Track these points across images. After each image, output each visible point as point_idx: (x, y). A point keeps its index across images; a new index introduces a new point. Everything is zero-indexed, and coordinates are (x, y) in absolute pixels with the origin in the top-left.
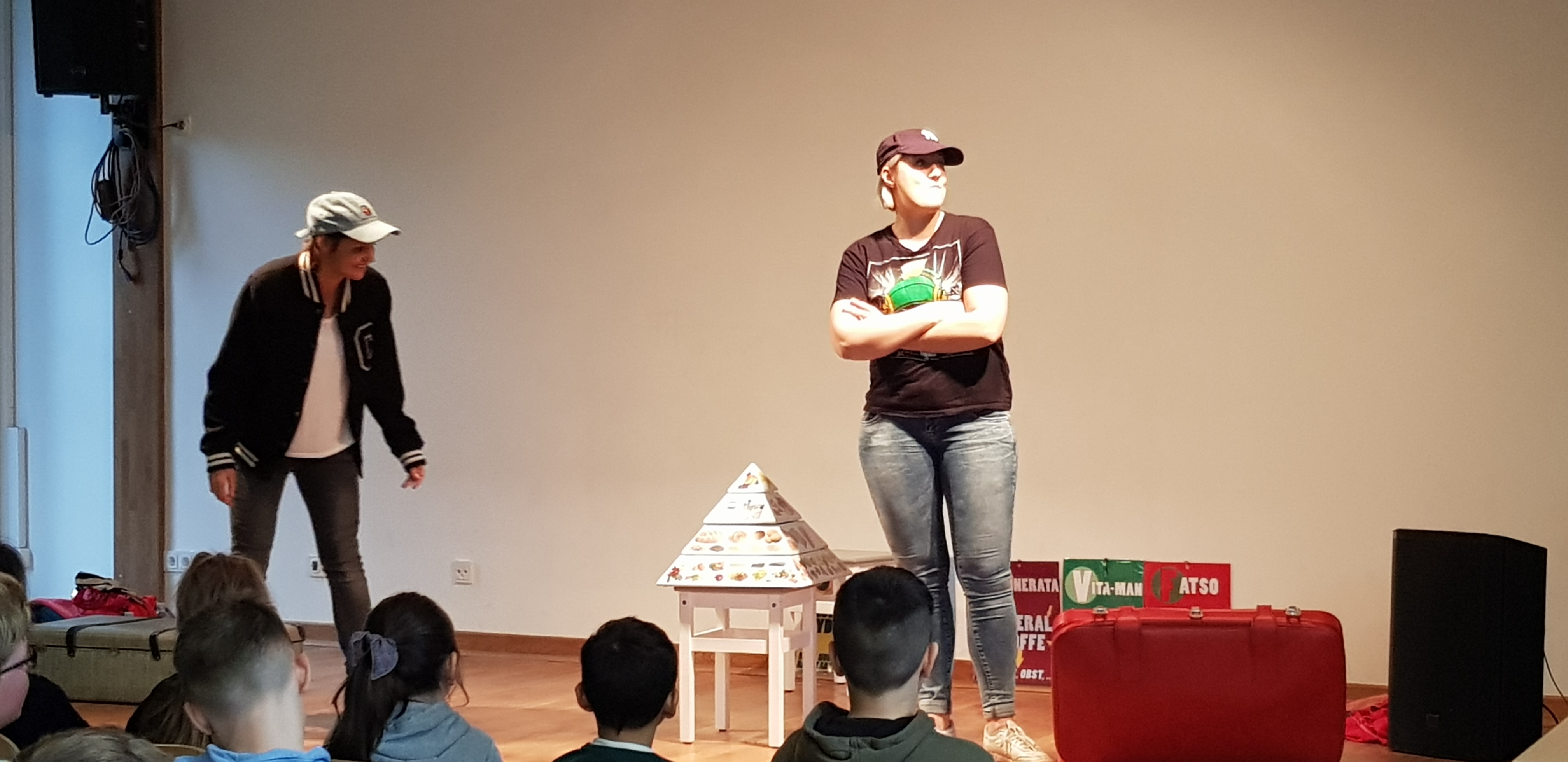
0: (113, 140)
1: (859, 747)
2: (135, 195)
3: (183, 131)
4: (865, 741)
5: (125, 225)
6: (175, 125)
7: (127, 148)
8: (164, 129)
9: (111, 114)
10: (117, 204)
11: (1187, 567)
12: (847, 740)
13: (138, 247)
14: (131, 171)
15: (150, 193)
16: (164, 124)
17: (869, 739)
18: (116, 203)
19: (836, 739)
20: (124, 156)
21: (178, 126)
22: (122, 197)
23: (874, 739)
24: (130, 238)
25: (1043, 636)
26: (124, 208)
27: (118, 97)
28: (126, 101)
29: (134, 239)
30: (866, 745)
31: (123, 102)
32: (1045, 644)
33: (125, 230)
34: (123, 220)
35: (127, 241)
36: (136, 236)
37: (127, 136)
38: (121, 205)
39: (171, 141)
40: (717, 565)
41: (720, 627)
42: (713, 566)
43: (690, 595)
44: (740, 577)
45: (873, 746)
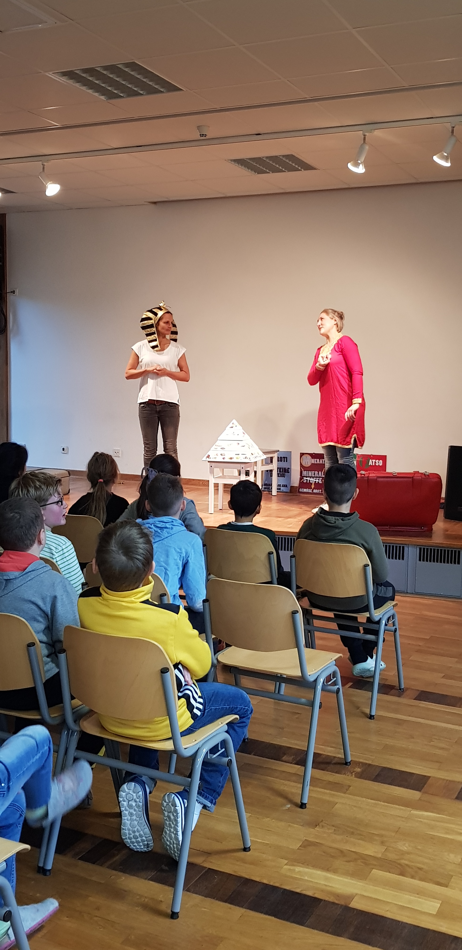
1: (338, 520)
3: (14, 294)
4: (340, 518)
8: (7, 293)
11: (372, 456)
12: (334, 517)
17: (341, 518)
19: (330, 517)
21: (13, 292)
23: (343, 518)
25: (321, 479)
30: (339, 519)
32: (322, 481)
40: (223, 454)
41: (221, 475)
42: (221, 455)
43: (213, 464)
44: (231, 458)
45: (342, 520)
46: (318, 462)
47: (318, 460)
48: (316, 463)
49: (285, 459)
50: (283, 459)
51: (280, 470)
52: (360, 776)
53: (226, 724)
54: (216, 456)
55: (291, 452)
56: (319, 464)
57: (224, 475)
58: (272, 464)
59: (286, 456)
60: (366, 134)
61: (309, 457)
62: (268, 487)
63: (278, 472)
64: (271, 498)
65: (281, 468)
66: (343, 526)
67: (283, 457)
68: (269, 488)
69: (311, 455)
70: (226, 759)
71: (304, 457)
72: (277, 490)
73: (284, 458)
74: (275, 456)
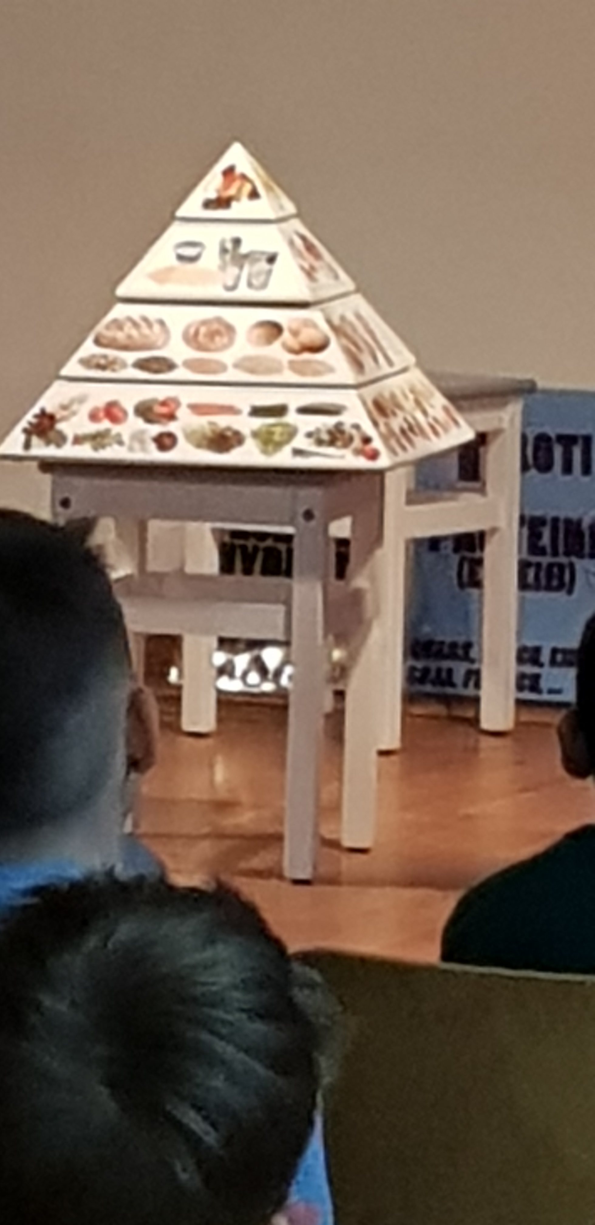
49: (577, 453)
50: (558, 452)
51: (537, 535)
59: (583, 432)
63: (521, 550)
65: (544, 523)
72: (514, 694)
73: (568, 441)
74: (505, 425)
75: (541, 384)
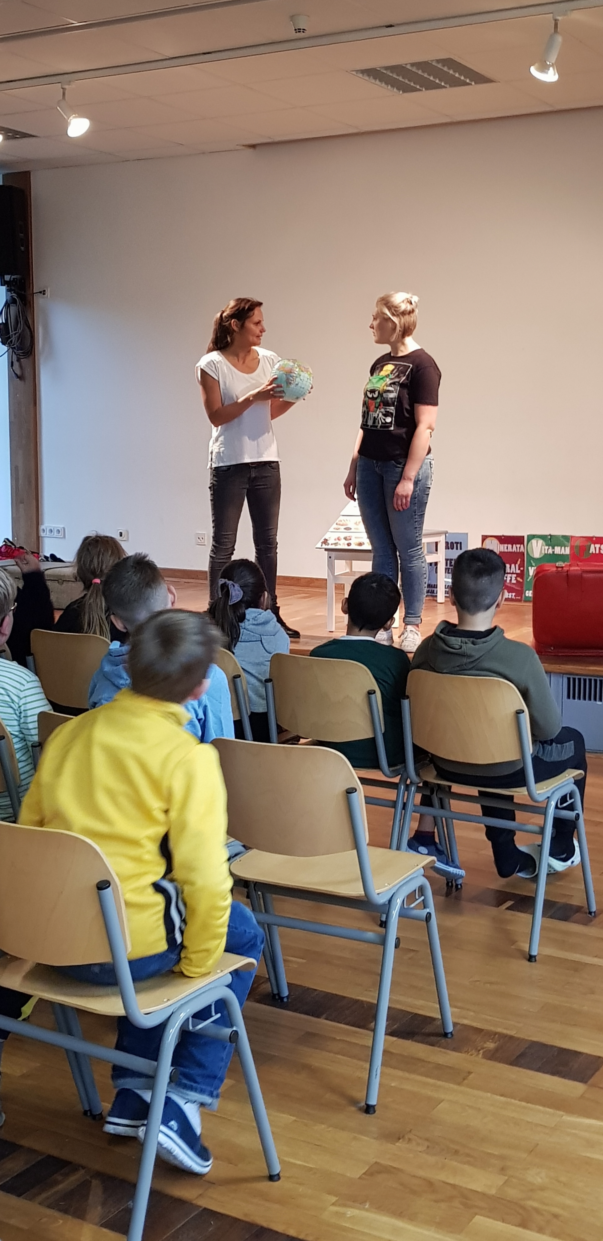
0: (7, 301)
1: (466, 643)
2: (20, 332)
3: (44, 296)
4: (469, 640)
5: (15, 348)
6: (40, 292)
7: (15, 305)
8: (34, 295)
9: (6, 285)
10: (10, 336)
11: (594, 539)
12: (460, 639)
13: (22, 360)
14: (17, 316)
15: (28, 330)
16: (34, 292)
17: (471, 639)
18: (8, 336)
19: (453, 638)
20: (13, 309)
21: (43, 292)
22: (12, 332)
23: (474, 639)
24: (17, 355)
25: (515, 575)
26: (13, 338)
27: (9, 276)
28: (14, 279)
29: (19, 355)
30: (468, 642)
31: (12, 279)
32: (516, 579)
33: (15, 351)
34: (13, 345)
35: (16, 356)
36: (21, 354)
37: (14, 298)
38: (12, 337)
39: (39, 302)
40: (348, 538)
41: (348, 570)
42: (345, 539)
43: (333, 554)
44: (360, 544)
45: (473, 643)
46: (510, 550)
47: (510, 546)
48: (506, 550)
49: (459, 545)
50: (455, 545)
51: (451, 563)
52: (492, 1056)
53: (230, 973)
54: (337, 541)
55: (467, 534)
56: (512, 552)
57: (353, 570)
58: (437, 554)
59: (459, 541)
60: (559, 18)
61: (496, 541)
62: (433, 589)
63: (447, 565)
64: (436, 606)
65: (452, 560)
66: (473, 654)
67: (455, 543)
68: (434, 591)
69: (497, 537)
70: (228, 1031)
71: (487, 541)
72: (444, 595)
73: (457, 543)
74: (441, 540)
75: (449, 532)
